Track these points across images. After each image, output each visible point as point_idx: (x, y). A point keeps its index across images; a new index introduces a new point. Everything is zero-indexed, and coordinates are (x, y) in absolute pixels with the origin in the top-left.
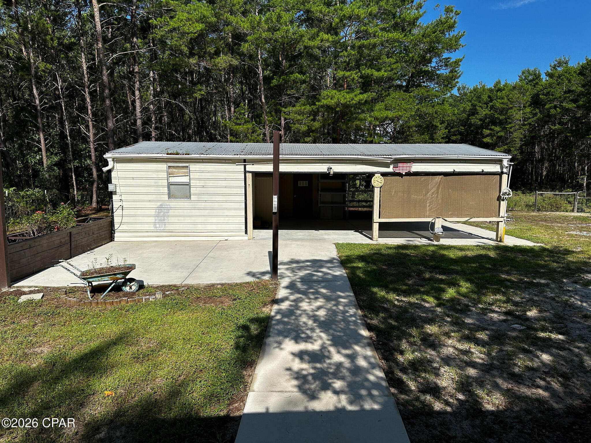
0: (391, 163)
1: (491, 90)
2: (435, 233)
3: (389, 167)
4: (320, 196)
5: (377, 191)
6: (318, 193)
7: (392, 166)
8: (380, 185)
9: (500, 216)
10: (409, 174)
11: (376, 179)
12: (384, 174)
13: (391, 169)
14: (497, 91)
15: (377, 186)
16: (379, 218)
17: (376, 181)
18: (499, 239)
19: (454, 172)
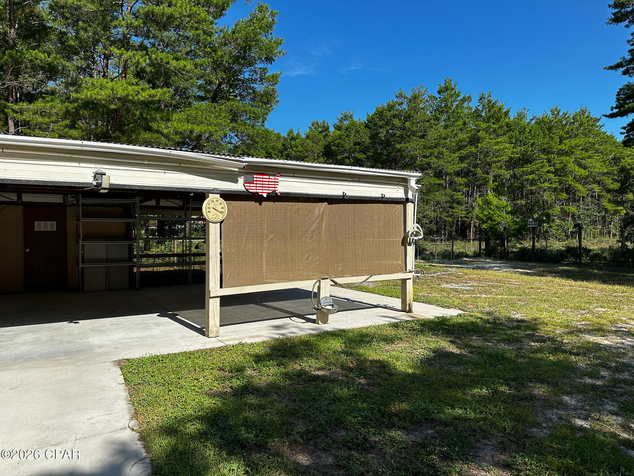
0: (239, 174)
1: (285, 139)
2: (322, 308)
3: (236, 181)
4: (83, 250)
5: (214, 231)
6: (78, 242)
7: (241, 180)
8: (221, 217)
9: (408, 270)
10: (274, 197)
11: (212, 205)
12: (227, 196)
13: (239, 186)
14: (291, 139)
15: (215, 220)
16: (221, 287)
17: (212, 210)
18: (408, 308)
19: (344, 195)
